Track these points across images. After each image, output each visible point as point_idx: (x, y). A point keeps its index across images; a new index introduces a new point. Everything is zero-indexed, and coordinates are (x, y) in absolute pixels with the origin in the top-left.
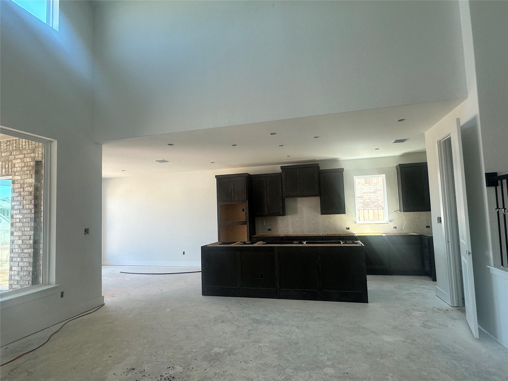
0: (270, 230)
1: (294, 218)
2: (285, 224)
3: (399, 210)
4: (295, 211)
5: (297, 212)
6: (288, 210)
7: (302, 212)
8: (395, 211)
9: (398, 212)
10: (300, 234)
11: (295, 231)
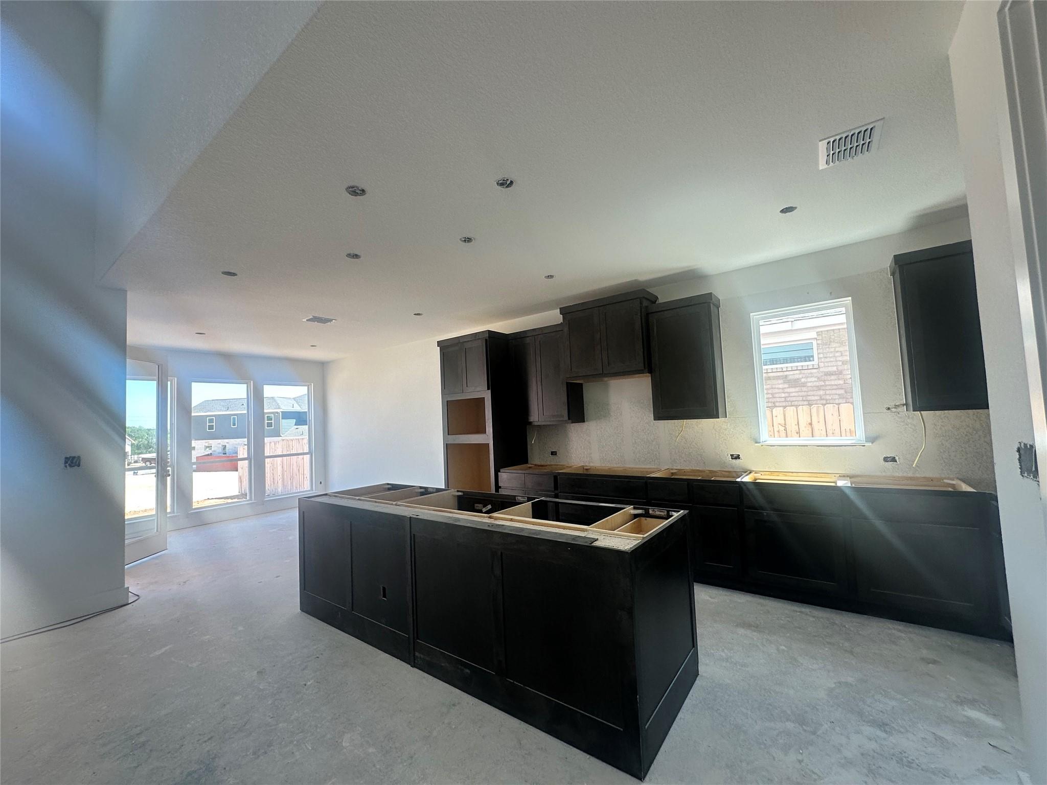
0: (554, 453)
1: (602, 428)
2: (584, 441)
3: (904, 405)
4: (604, 413)
5: (610, 414)
6: (589, 409)
7: (621, 414)
8: (889, 409)
9: (899, 409)
10: (615, 466)
11: (606, 459)
